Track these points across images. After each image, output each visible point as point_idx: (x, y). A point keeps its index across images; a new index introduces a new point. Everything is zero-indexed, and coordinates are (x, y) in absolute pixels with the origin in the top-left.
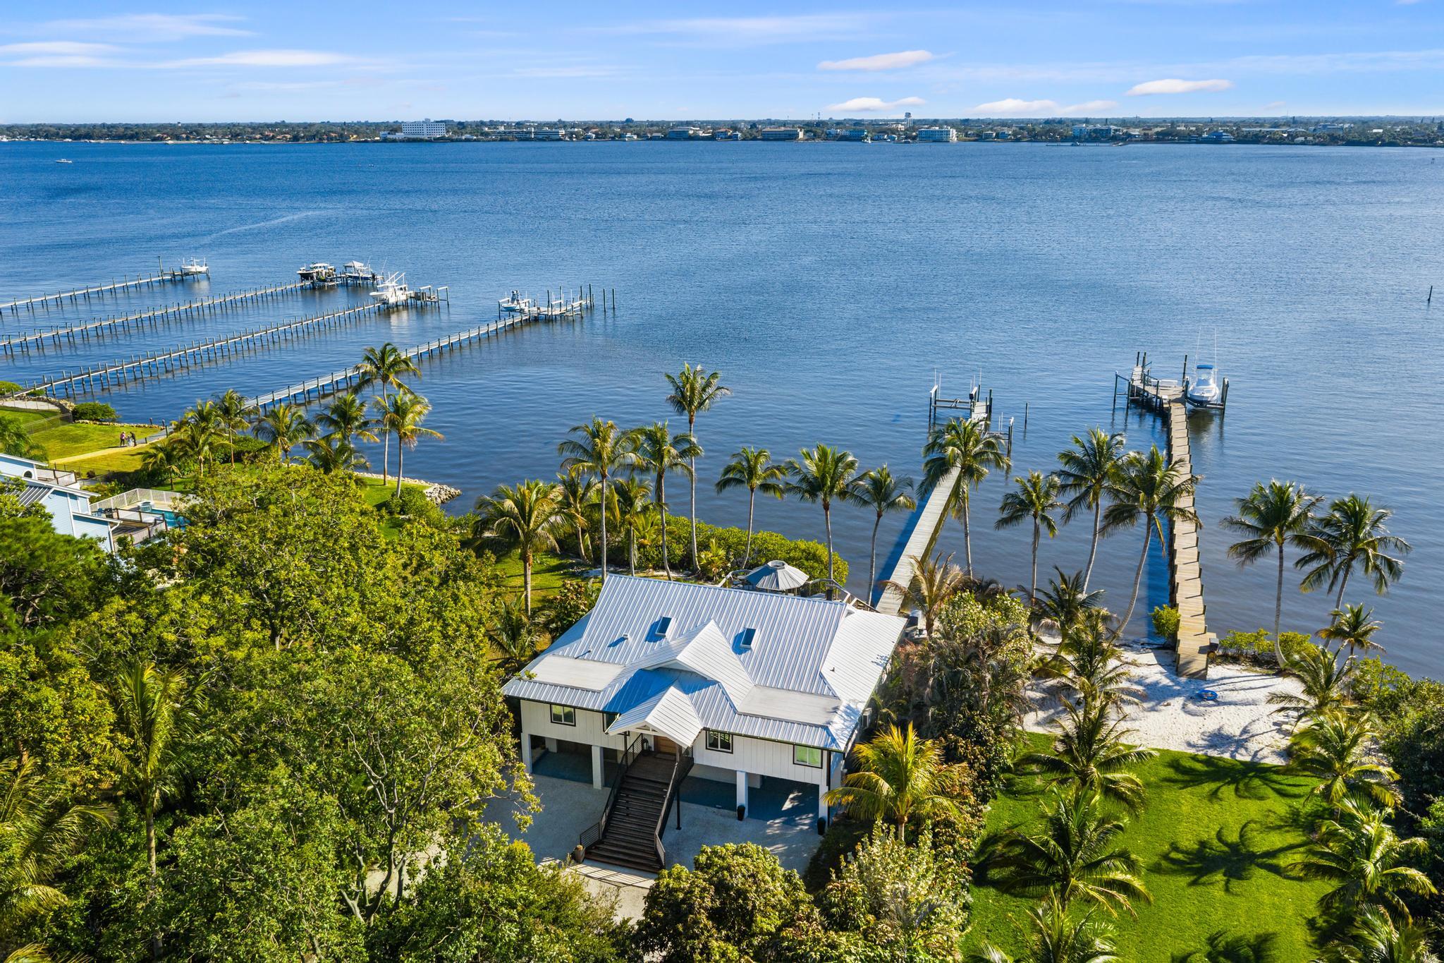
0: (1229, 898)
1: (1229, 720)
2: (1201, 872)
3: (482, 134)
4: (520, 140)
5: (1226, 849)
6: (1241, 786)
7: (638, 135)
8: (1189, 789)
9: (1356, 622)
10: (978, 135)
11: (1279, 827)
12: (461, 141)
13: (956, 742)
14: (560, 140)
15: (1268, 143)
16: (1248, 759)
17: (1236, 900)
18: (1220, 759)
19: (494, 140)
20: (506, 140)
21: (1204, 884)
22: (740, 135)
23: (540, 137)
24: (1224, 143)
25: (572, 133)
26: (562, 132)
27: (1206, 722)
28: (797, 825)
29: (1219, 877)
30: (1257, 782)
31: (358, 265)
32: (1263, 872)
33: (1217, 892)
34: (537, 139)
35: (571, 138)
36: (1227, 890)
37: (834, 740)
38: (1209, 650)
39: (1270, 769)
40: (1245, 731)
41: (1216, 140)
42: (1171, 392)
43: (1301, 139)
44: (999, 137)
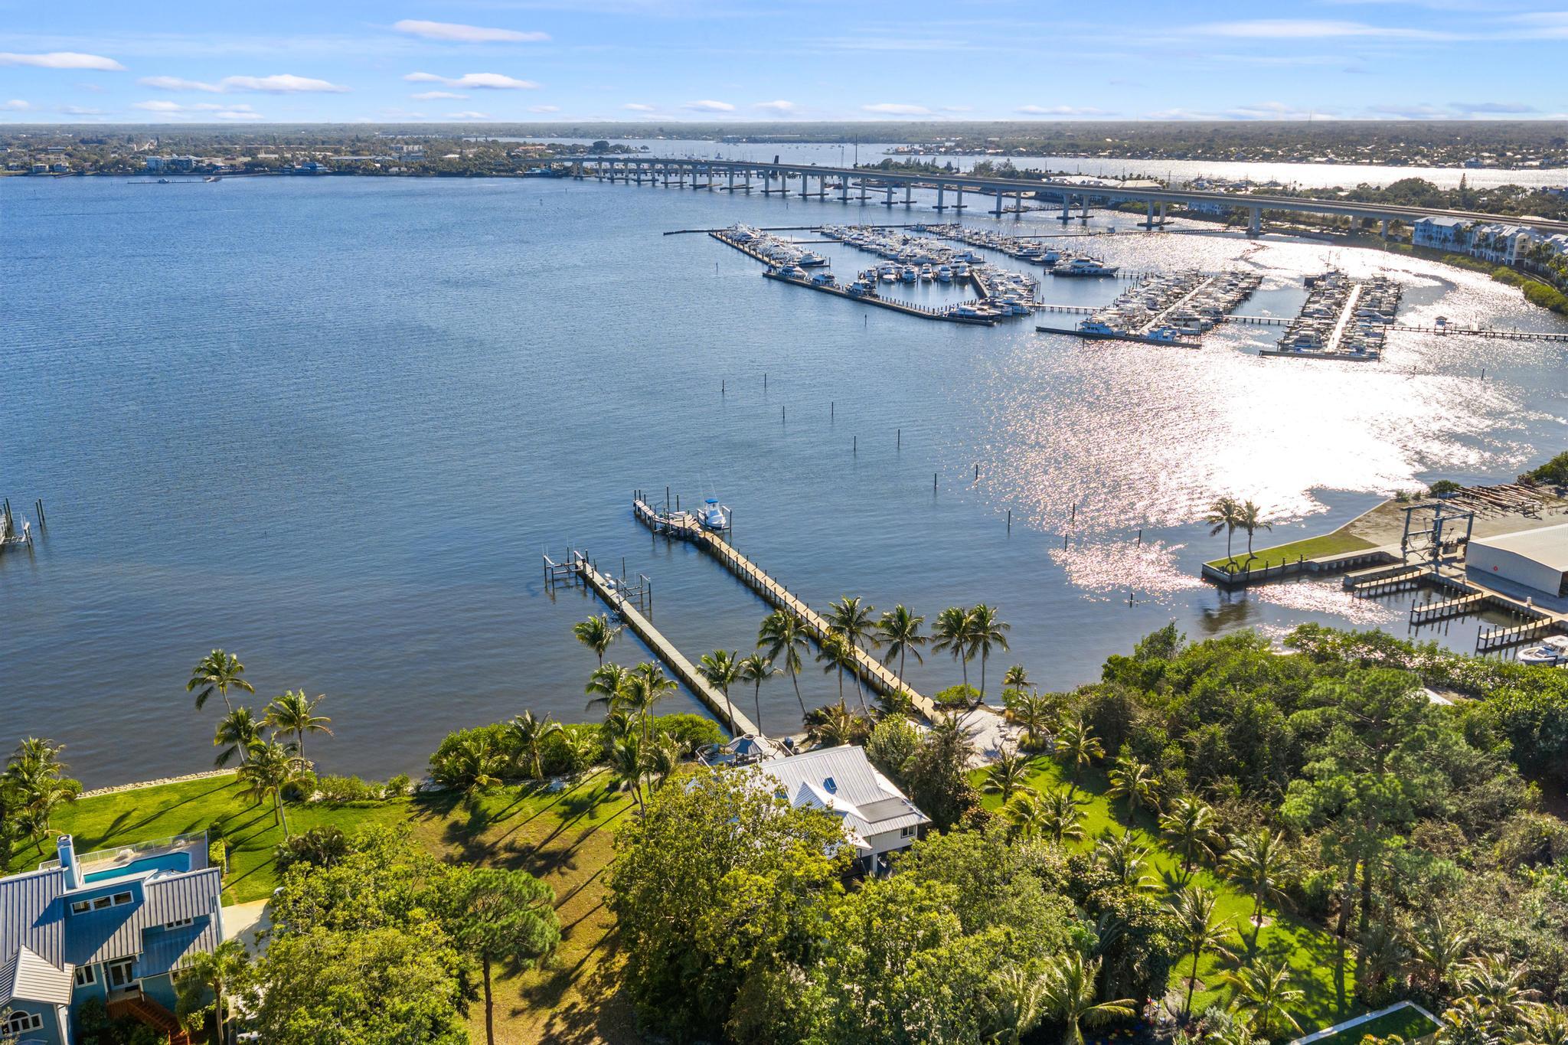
1: (985, 741)
9: (1018, 674)
15: (364, 175)
32: (1078, 806)
37: (922, 817)
38: (935, 708)
39: (1023, 760)
40: (996, 746)
41: (311, 171)
42: (689, 523)
43: (395, 169)
44: (55, 171)
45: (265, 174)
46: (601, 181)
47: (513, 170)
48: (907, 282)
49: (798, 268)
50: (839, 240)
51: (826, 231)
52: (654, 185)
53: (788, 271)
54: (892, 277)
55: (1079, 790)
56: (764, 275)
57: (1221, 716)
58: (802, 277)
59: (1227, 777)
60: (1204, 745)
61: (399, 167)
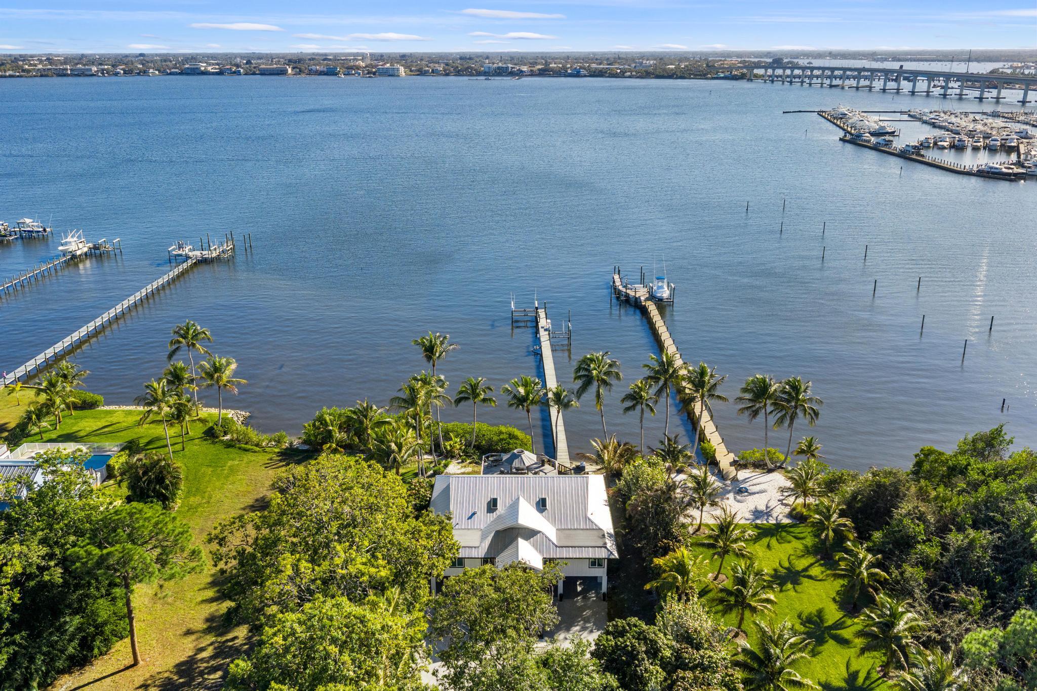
0: (798, 595)
1: (759, 502)
2: (781, 585)
3: (23, 71)
4: (59, 75)
5: (785, 571)
6: (778, 537)
7: (159, 71)
8: (757, 544)
9: (810, 446)
10: (418, 71)
11: (803, 556)
12: (5, 77)
13: (668, 543)
14: (93, 75)
15: (609, 77)
16: (774, 522)
17: (801, 595)
18: (762, 524)
19: (35, 76)
20: (46, 76)
21: (785, 591)
22: (242, 70)
23: (76, 73)
24: (582, 77)
25: (103, 70)
26: (94, 69)
27: (749, 505)
28: (590, 598)
29: (790, 586)
30: (784, 534)
31: (28, 221)
32: (806, 579)
33: (792, 593)
34: (71, 75)
35: (103, 73)
36: (796, 591)
37: (611, 553)
38: (734, 463)
39: (786, 526)
40: (767, 507)
41: (577, 75)
42: (642, 293)
43: (628, 74)
44: (434, 72)
45: (550, 76)
46: (765, 82)
47: (705, 75)
48: (958, 148)
49: (868, 135)
50: (920, 120)
51: (911, 113)
52: (802, 85)
53: (859, 136)
54: (945, 144)
55: (821, 565)
56: (841, 139)
57: (997, 523)
58: (869, 141)
59: (974, 589)
60: (959, 549)
61: (631, 72)
